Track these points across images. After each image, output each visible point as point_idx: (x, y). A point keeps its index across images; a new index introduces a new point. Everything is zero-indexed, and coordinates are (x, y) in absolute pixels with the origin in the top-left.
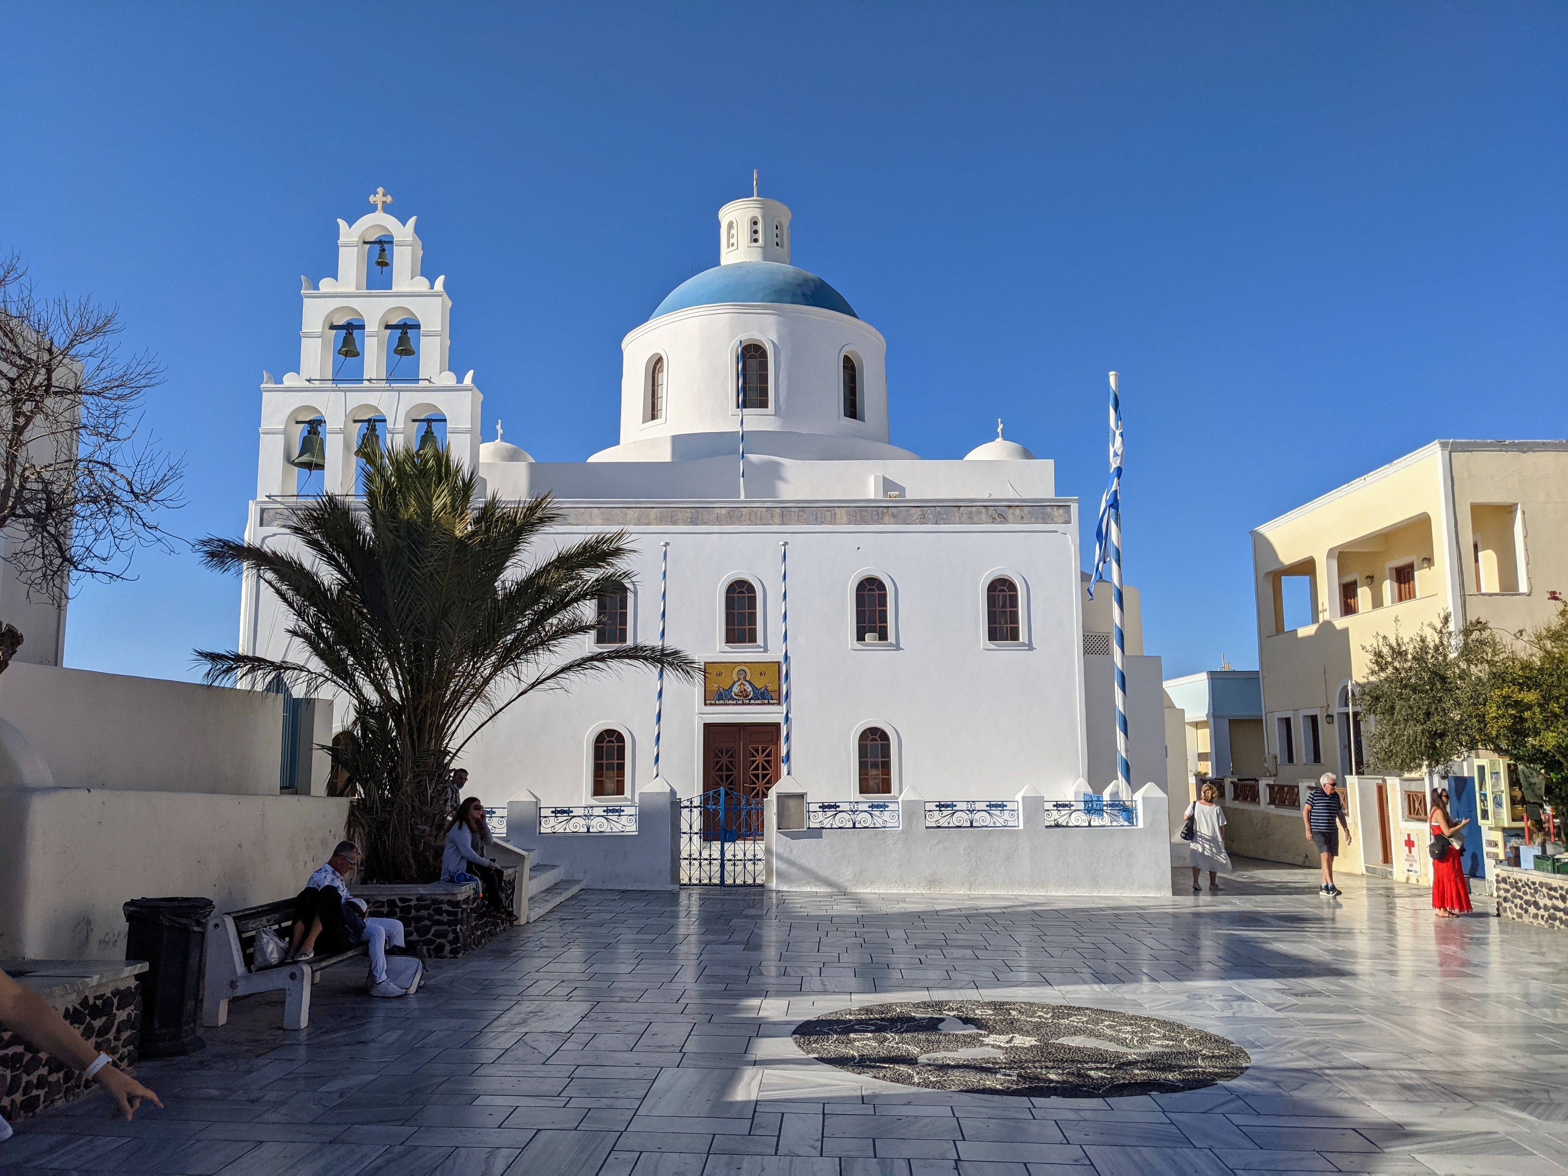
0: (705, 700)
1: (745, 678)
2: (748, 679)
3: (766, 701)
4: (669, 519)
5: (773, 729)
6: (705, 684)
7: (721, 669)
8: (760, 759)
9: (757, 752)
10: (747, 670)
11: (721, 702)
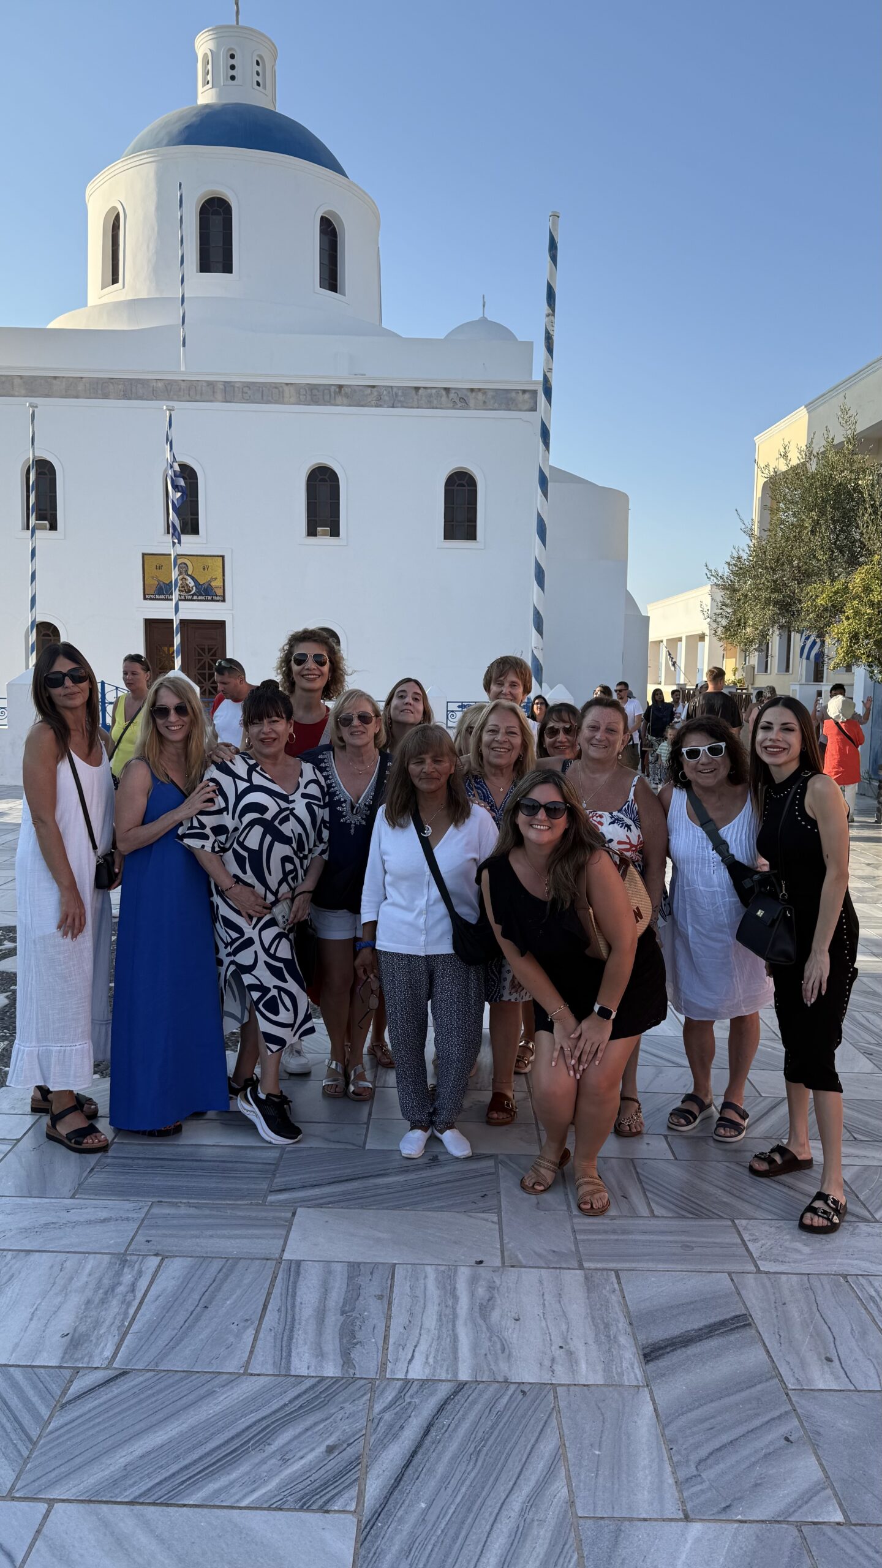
0: (144, 596)
1: (186, 571)
2: (190, 573)
3: (210, 598)
4: (100, 392)
5: (218, 627)
6: (144, 577)
7: (161, 561)
8: (207, 658)
9: (203, 650)
10: (189, 563)
11: (162, 597)
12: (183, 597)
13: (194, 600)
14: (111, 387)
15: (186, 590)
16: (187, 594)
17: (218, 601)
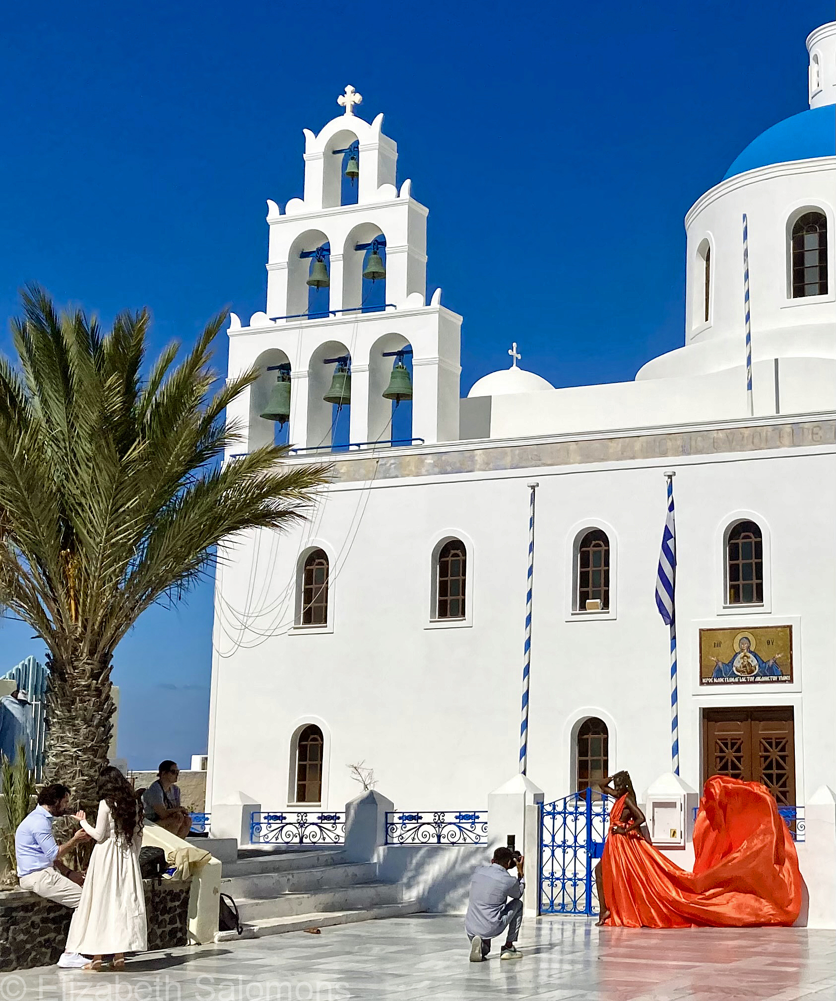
0: (701, 680)
1: (749, 647)
2: (752, 649)
3: (775, 678)
5: (786, 714)
6: (701, 657)
7: (720, 636)
8: (775, 754)
9: (770, 744)
10: (751, 637)
11: (721, 680)
12: (744, 680)
13: (758, 682)
15: (748, 669)
16: (749, 676)
17: (785, 681)
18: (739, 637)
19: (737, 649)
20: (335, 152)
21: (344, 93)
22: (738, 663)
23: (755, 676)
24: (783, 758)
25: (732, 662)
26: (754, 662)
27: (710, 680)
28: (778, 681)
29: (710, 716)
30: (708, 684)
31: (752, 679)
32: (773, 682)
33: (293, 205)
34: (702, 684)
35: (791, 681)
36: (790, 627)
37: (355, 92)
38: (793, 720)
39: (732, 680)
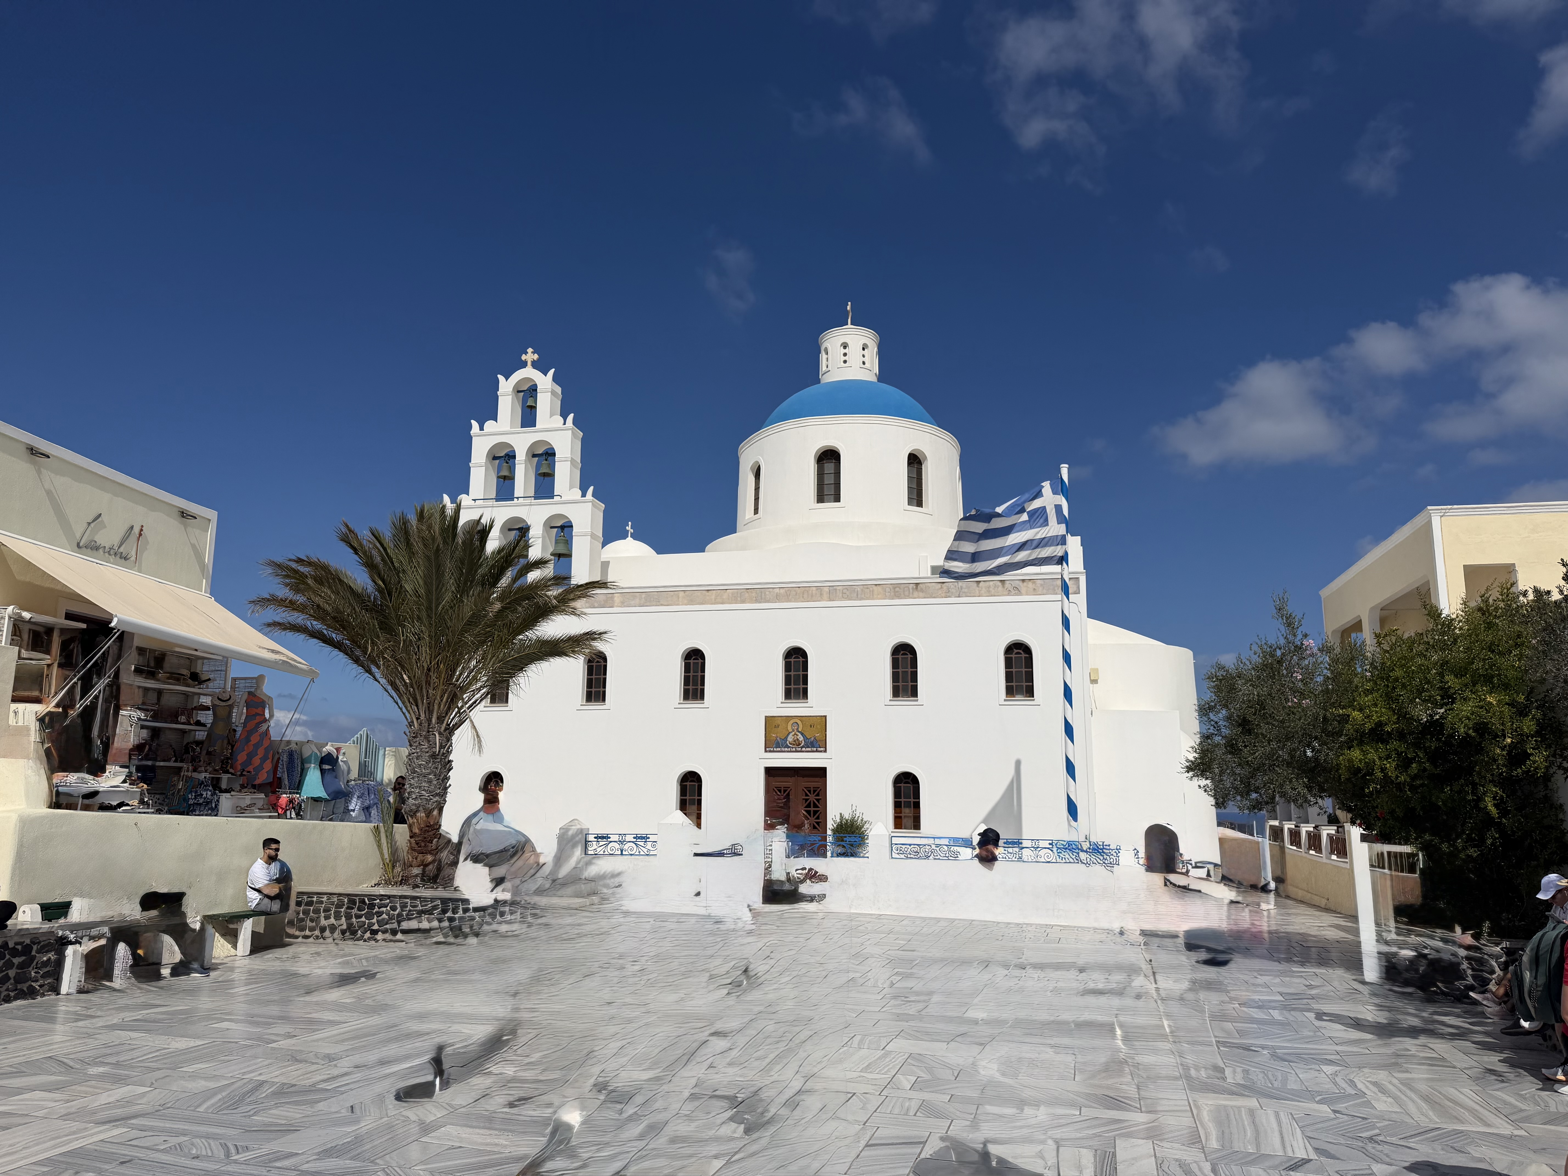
0: (765, 748)
1: (797, 729)
2: (800, 730)
3: (815, 749)
4: (739, 599)
5: (821, 773)
6: (765, 734)
7: (778, 722)
8: (812, 798)
9: (810, 791)
10: (799, 722)
11: (779, 749)
12: (794, 750)
13: (803, 752)
14: (747, 595)
15: (797, 743)
16: (797, 747)
17: (821, 751)
18: (791, 722)
19: (790, 730)
20: (519, 392)
21: (526, 353)
22: (790, 739)
23: (802, 748)
24: (818, 800)
25: (786, 738)
26: (801, 738)
27: (772, 749)
28: (817, 751)
29: (771, 772)
30: (770, 751)
31: (800, 749)
32: (813, 751)
33: (489, 425)
34: (766, 751)
35: (825, 751)
36: (825, 717)
37: (533, 353)
38: (825, 776)
39: (786, 749)
